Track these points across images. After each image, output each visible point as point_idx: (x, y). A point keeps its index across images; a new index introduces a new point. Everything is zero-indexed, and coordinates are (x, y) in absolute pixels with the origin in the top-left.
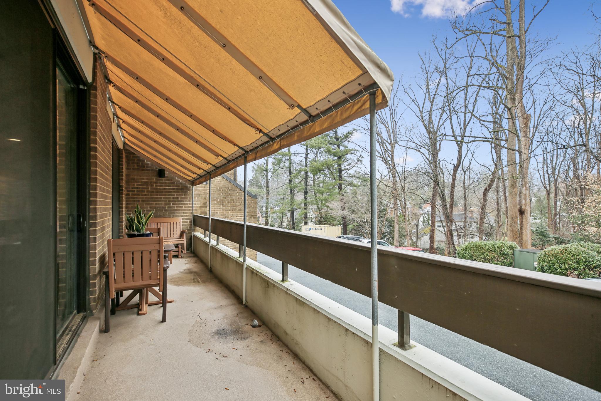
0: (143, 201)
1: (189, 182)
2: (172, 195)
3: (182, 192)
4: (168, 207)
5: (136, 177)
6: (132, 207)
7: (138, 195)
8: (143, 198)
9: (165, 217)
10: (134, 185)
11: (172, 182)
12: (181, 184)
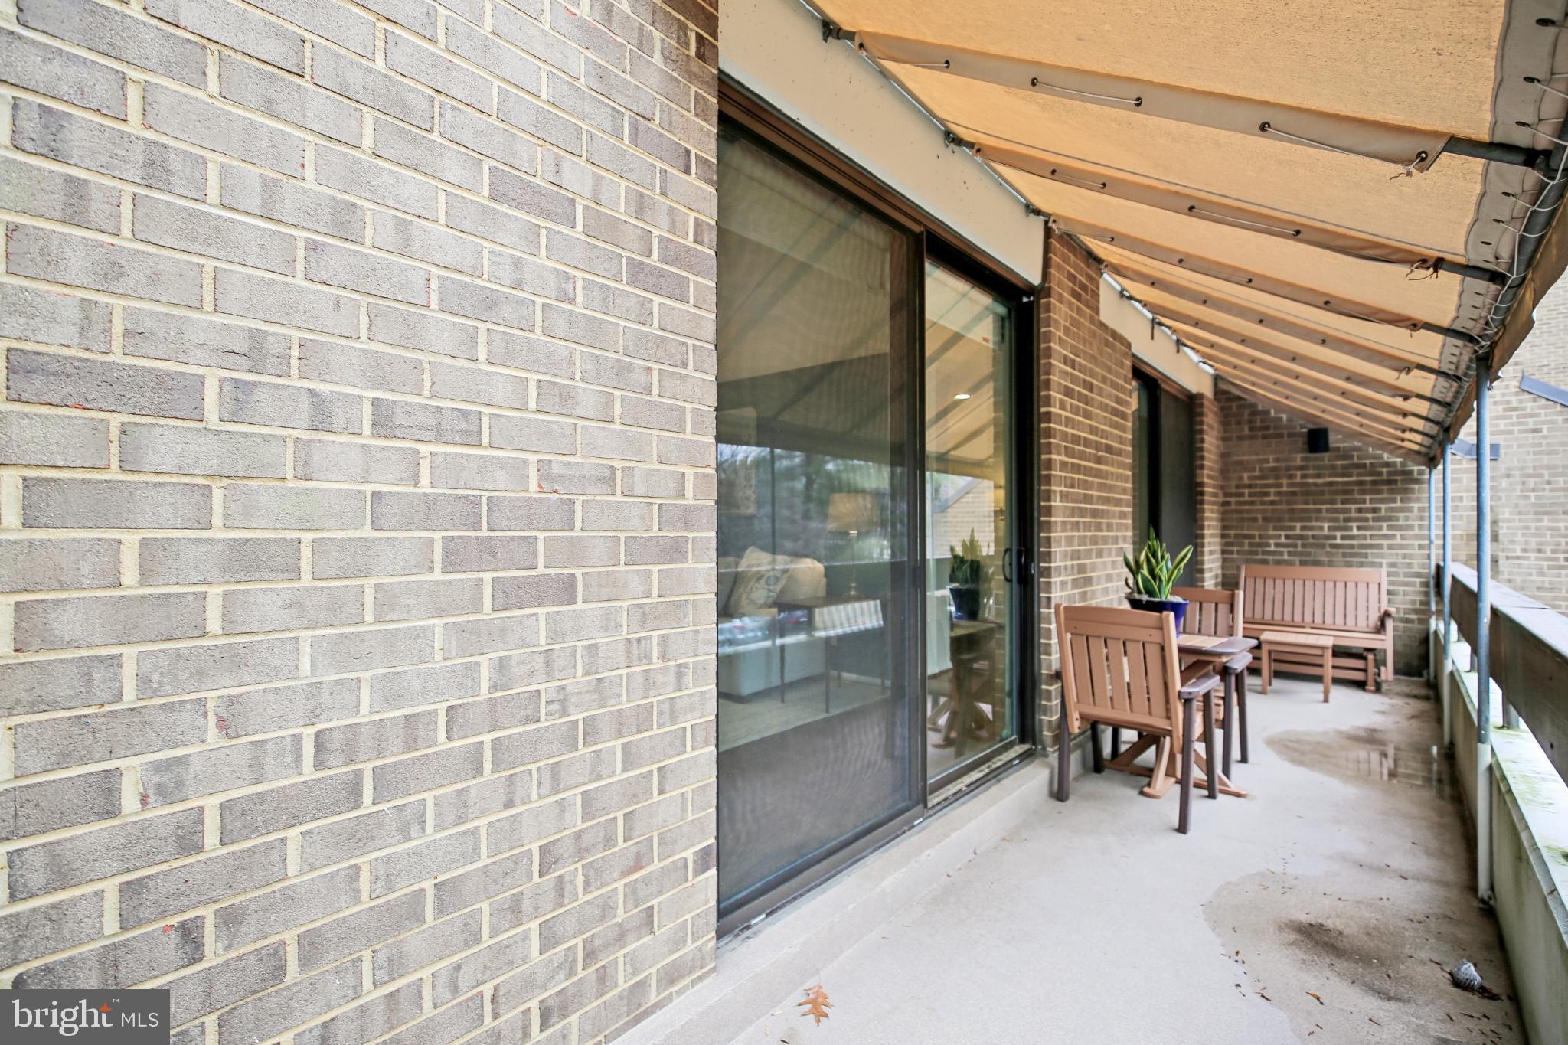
0: (1265, 519)
1: (1418, 457)
2: (1355, 502)
3: (1392, 491)
4: (1343, 538)
5: (1246, 458)
6: (1236, 536)
7: (1252, 503)
8: (1264, 511)
9: (1330, 564)
10: (1241, 478)
11: (1356, 460)
12: (1387, 464)
